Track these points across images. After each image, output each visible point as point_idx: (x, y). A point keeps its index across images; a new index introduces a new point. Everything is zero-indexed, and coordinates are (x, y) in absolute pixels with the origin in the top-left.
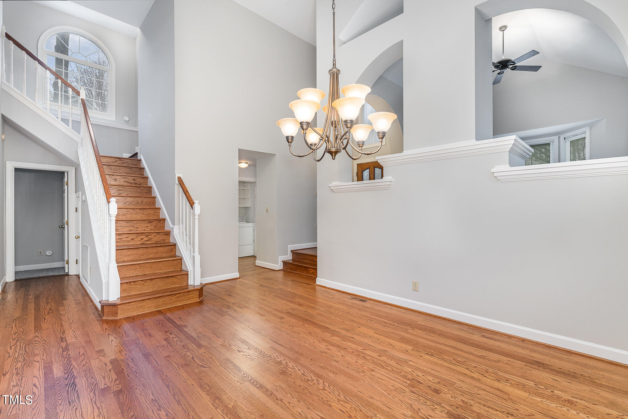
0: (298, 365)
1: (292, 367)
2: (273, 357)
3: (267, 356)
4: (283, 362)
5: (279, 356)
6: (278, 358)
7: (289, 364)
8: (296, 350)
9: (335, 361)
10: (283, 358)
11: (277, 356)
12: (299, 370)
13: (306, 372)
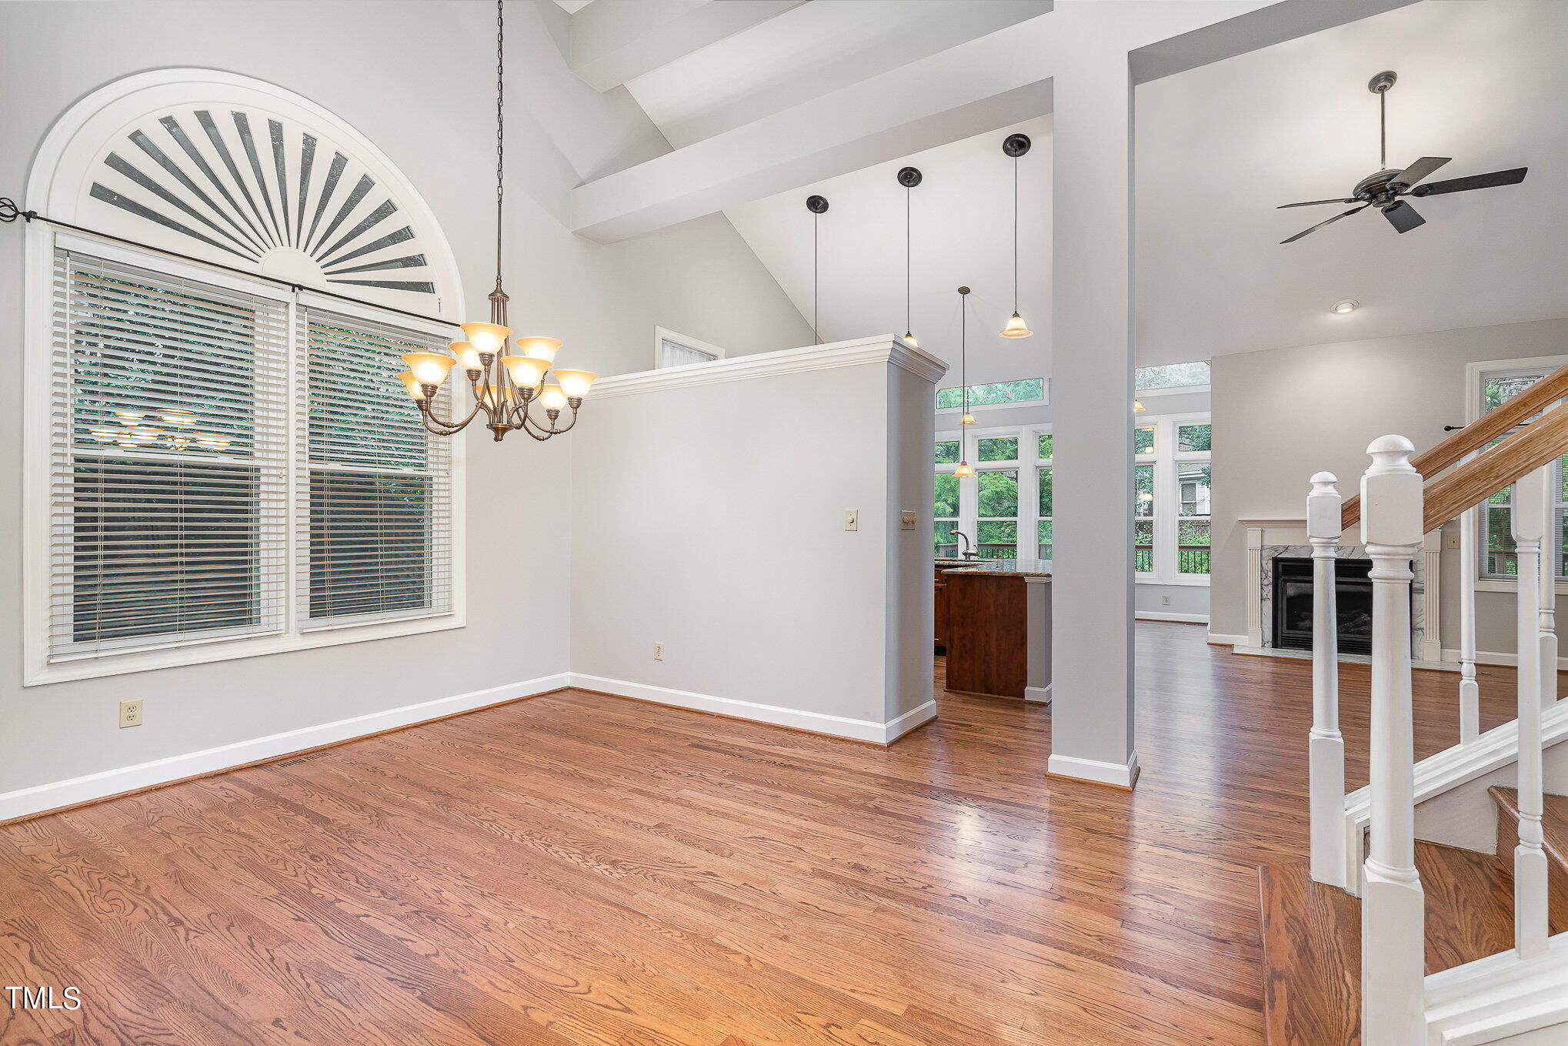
0: (560, 860)
1: (572, 855)
2: (619, 871)
3: (636, 871)
4: (592, 862)
5: (607, 873)
6: (606, 870)
7: (579, 861)
8: (564, 893)
9: (466, 877)
10: (595, 870)
11: (611, 874)
12: (557, 852)
13: (543, 849)
